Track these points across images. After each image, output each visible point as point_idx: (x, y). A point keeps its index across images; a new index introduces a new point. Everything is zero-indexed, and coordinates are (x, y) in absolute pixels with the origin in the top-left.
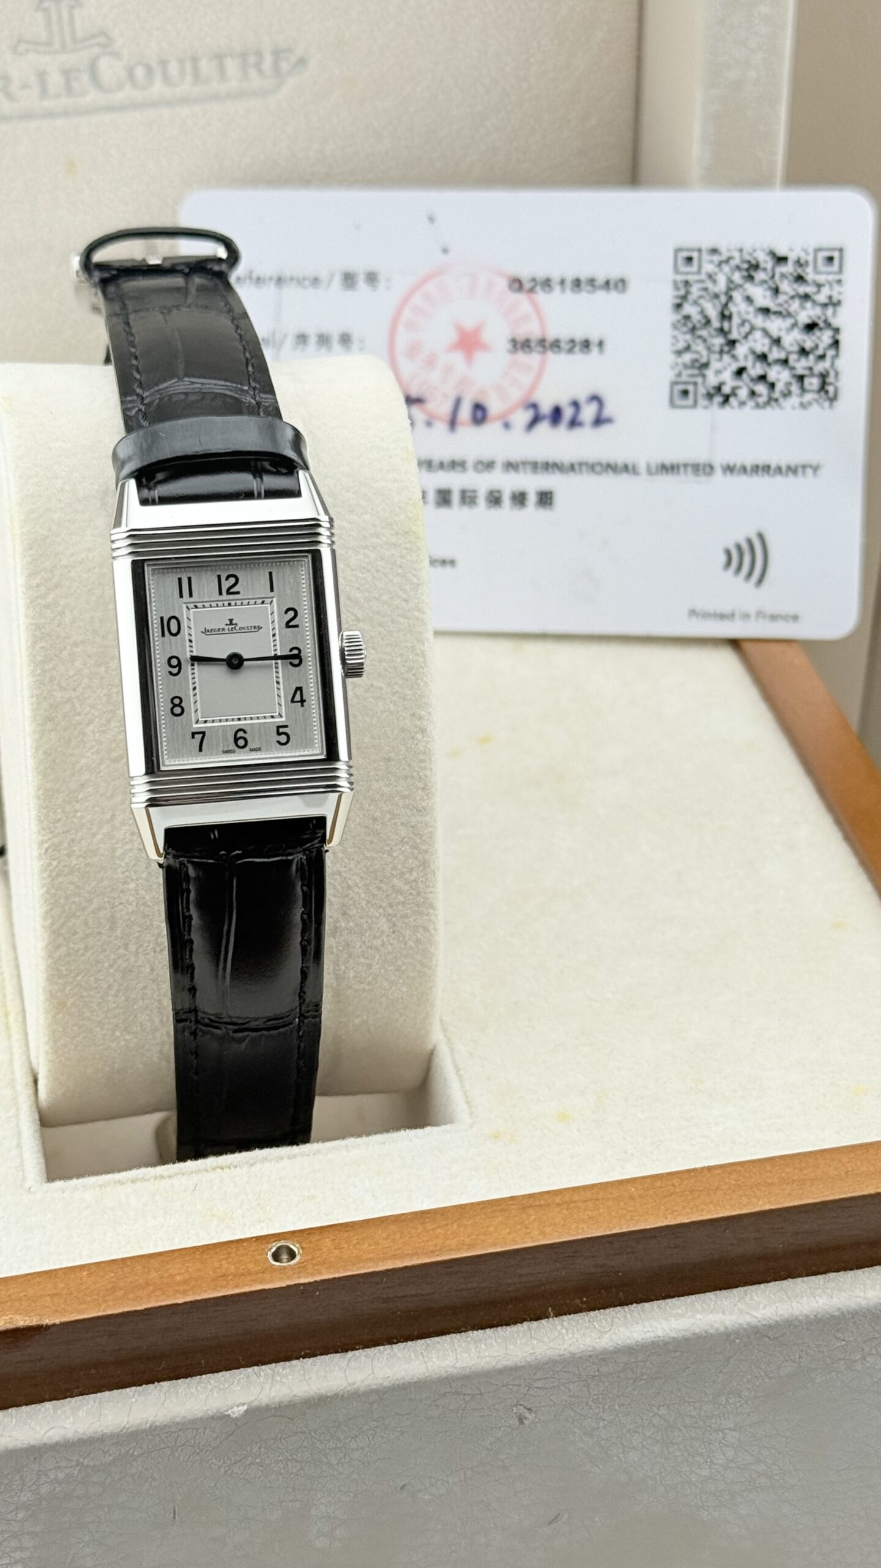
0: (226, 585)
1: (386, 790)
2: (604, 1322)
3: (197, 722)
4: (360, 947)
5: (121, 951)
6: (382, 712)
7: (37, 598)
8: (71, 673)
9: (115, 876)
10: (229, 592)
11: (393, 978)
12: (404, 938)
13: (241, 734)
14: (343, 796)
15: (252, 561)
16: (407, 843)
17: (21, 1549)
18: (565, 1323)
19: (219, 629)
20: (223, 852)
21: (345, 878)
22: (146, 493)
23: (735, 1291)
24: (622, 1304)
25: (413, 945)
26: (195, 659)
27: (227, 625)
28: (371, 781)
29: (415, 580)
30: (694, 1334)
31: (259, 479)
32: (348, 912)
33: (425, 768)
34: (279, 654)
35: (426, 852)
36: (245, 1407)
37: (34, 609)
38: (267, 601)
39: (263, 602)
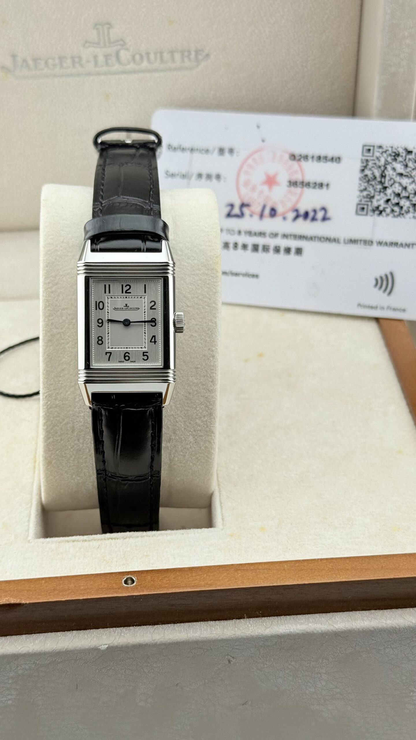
0: (125, 289)
1: (196, 381)
2: (268, 623)
3: (108, 348)
4: (181, 448)
5: (76, 442)
6: (196, 347)
7: (48, 288)
8: (61, 321)
9: (75, 410)
10: (126, 292)
11: (194, 462)
12: (200, 445)
13: (127, 354)
14: (170, 384)
15: (137, 279)
16: (203, 405)
17: (11, 695)
18: (251, 622)
19: (121, 308)
20: (116, 405)
21: (175, 418)
22: (94, 246)
23: (328, 614)
24: (277, 615)
25: (204, 449)
26: (110, 321)
27: (124, 306)
28: (189, 377)
29: (214, 290)
30: (307, 632)
31: (144, 243)
32: (176, 432)
33: (213, 373)
34: (146, 320)
35: (211, 409)
36: (107, 646)
37: (46, 293)
38: (143, 297)
39: (141, 298)
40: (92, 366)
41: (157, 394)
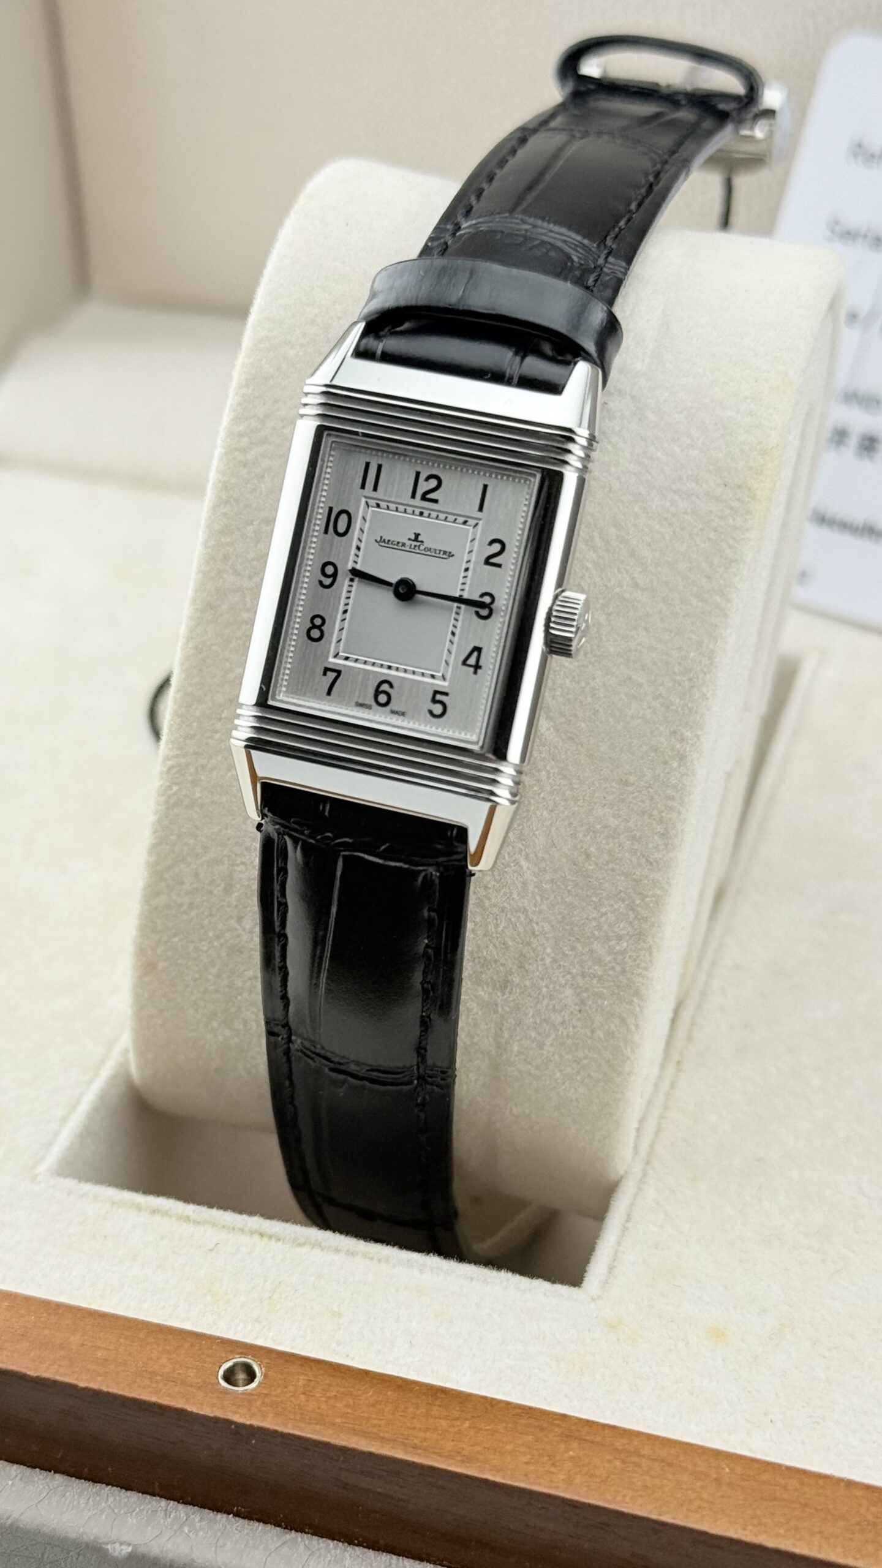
0: (423, 487)
1: (613, 822)
3: (336, 656)
4: (533, 1016)
5: (233, 923)
6: (633, 717)
7: (236, 449)
8: (252, 555)
10: (424, 498)
11: (569, 1070)
12: (593, 1024)
13: (385, 687)
14: (498, 808)
15: (465, 462)
16: (623, 901)
19: (398, 543)
20: (327, 834)
21: (531, 921)
22: (371, 342)
25: (602, 1036)
26: (356, 573)
27: (409, 539)
28: (595, 803)
29: (729, 553)
31: (518, 359)
32: (526, 966)
33: (671, 809)
34: (466, 596)
35: (645, 919)
36: (130, 1549)
37: (228, 464)
38: (472, 522)
39: (465, 523)
40: (274, 699)
41: (455, 832)
